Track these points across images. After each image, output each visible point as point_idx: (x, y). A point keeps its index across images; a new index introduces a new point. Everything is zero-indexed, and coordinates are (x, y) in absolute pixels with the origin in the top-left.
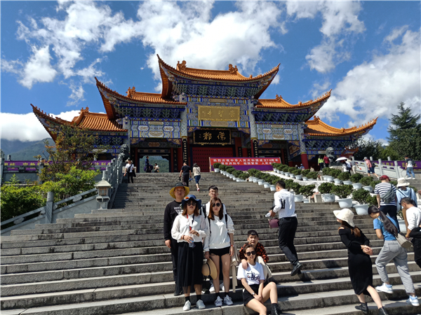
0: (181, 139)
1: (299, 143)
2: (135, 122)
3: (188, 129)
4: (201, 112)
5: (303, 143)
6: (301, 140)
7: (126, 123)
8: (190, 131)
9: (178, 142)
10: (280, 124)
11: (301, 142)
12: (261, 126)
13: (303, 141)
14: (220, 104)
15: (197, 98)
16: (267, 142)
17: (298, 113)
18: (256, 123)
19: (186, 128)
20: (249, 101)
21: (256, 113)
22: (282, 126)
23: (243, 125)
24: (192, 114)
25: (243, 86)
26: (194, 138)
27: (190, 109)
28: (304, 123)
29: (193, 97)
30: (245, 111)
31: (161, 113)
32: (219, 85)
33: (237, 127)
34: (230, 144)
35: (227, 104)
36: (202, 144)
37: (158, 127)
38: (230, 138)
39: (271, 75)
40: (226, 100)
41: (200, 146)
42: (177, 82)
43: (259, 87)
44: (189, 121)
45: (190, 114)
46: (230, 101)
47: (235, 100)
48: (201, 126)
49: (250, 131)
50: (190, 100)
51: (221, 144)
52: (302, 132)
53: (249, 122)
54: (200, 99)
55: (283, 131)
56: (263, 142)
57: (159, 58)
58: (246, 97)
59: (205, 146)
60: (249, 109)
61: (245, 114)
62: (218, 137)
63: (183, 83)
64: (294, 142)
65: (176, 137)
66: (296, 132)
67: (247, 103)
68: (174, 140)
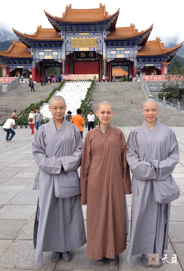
0: (62, 59)
2: (37, 51)
3: (66, 53)
4: (73, 42)
5: (136, 60)
10: (122, 47)
12: (110, 49)
14: (85, 36)
15: (71, 33)
16: (113, 59)
17: (133, 40)
18: (107, 48)
19: (64, 53)
20: (103, 33)
21: (107, 41)
22: (124, 49)
23: (98, 49)
24: (68, 44)
25: (99, 23)
26: (75, 56)
27: (68, 41)
28: (136, 46)
29: (69, 33)
30: (101, 40)
31: (51, 44)
32: (84, 24)
33: (95, 50)
34: (97, 59)
35: (89, 36)
36: (80, 60)
37: (50, 53)
38: (97, 56)
39: (115, 16)
40: (89, 34)
41: (79, 61)
42: (58, 25)
43: (108, 23)
44: (67, 48)
45: (67, 43)
46: (92, 34)
47: (95, 33)
48: (73, 51)
49: (103, 53)
50: (67, 35)
51: (91, 59)
52: (136, 52)
53: (102, 47)
54: (73, 34)
55: (124, 52)
56: (110, 59)
57: (45, 12)
58: (102, 30)
59: (81, 61)
60: (103, 39)
61: (101, 42)
62: (89, 55)
63: (62, 25)
64: (130, 59)
65: (59, 58)
66: (132, 52)
67: (102, 34)
68: (58, 60)
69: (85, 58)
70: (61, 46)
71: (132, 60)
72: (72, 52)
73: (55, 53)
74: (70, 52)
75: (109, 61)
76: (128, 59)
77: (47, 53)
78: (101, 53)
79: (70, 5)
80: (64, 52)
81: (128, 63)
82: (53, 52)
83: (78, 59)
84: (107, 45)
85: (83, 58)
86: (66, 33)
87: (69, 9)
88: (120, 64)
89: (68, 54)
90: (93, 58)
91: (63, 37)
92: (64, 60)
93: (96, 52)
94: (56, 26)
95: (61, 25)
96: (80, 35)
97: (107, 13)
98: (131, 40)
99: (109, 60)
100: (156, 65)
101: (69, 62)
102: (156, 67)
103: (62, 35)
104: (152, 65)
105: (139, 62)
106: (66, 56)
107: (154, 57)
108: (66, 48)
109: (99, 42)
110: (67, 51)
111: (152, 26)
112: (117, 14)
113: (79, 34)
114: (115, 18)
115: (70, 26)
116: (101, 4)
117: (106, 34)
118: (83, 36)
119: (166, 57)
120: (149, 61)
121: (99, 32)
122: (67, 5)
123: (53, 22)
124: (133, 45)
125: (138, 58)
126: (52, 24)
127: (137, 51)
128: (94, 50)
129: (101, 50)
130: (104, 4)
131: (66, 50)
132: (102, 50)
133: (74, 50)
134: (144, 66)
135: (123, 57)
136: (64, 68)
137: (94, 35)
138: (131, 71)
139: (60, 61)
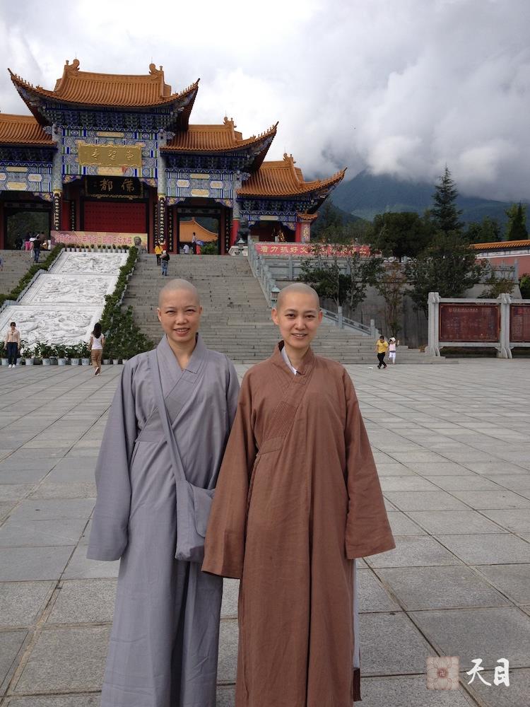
0: (52, 193)
1: (232, 203)
3: (63, 179)
4: (83, 153)
5: (237, 204)
6: (235, 197)
9: (47, 198)
10: (203, 173)
11: (235, 202)
12: (174, 175)
13: (238, 200)
14: (113, 139)
15: (78, 130)
16: (182, 199)
17: (231, 157)
18: (167, 171)
19: (59, 177)
20: (159, 135)
21: (166, 155)
22: (208, 176)
23: (146, 173)
24: (69, 156)
25: (149, 111)
26: (86, 187)
27: (68, 149)
28: (239, 172)
29: (72, 130)
30: (152, 152)
31: (24, 153)
32: (111, 111)
33: (138, 176)
34: (142, 197)
35: (124, 140)
36: (99, 196)
37: (20, 175)
38: (142, 189)
39: (186, 96)
40: (122, 134)
41: (96, 200)
42: (44, 108)
43: (172, 113)
44: (66, 166)
45: (67, 155)
46: (130, 135)
47: (138, 134)
48: (82, 174)
49: (156, 183)
50: (68, 134)
51: (128, 197)
52: (238, 185)
53: (156, 169)
54: (83, 132)
55: (209, 184)
56: (176, 199)
57: (12, 74)
58: (154, 128)
59: (103, 200)
60: (158, 149)
61: (152, 156)
62: (123, 186)
63: (55, 109)
64: (224, 201)
65: (45, 190)
66: (228, 186)
67: (156, 139)
68: (43, 195)
69: (113, 192)
70: (51, 160)
71: (228, 204)
72: (78, 177)
73: (35, 178)
74: (75, 175)
75: (171, 202)
76: (218, 201)
77: (13, 175)
78: (153, 183)
79: (77, 62)
80: (58, 175)
81: (219, 212)
82: (31, 175)
83: (94, 196)
84: (168, 165)
85: (106, 192)
86: (64, 130)
87: (72, 71)
88: (199, 211)
89: (67, 180)
90: (131, 193)
91: (55, 139)
92: (57, 195)
93: (142, 180)
94: (39, 110)
95: (51, 109)
96: (101, 136)
97: (167, 88)
98: (227, 157)
99: (172, 200)
100: (283, 218)
101: (71, 201)
102: (285, 224)
103: (53, 134)
104: (275, 218)
105: (244, 209)
106: (64, 186)
107: (279, 201)
108: (64, 166)
109: (149, 157)
110: (66, 173)
111: (275, 127)
112: (194, 92)
113: (98, 133)
114: (187, 101)
115: (76, 112)
116: (152, 66)
117: (165, 138)
118: (108, 139)
119: (306, 202)
120: (268, 209)
121: (149, 133)
122: (67, 62)
123: (32, 100)
124: (231, 168)
125: (242, 199)
126: (29, 106)
127: (240, 183)
128: (134, 176)
129: (152, 175)
130: (161, 67)
131: (63, 172)
132: (154, 177)
133: (85, 173)
134: (257, 220)
135: (207, 196)
136: (57, 215)
137: (136, 138)
138: (226, 231)
139: (47, 196)
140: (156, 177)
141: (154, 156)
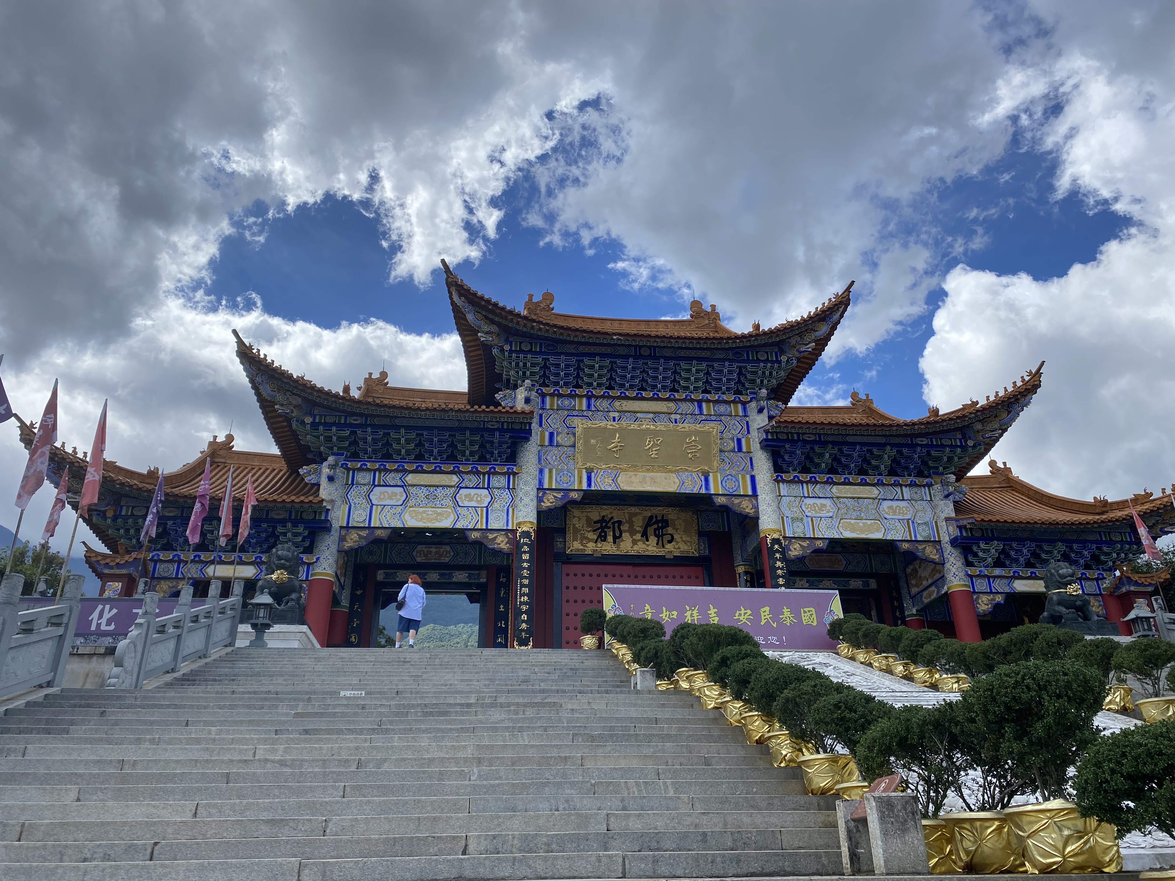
0: (514, 531)
1: (941, 551)
2: (363, 478)
3: (540, 500)
4: (586, 442)
5: (956, 553)
6: (945, 539)
7: (331, 479)
8: (546, 504)
9: (502, 543)
10: (864, 483)
11: (948, 548)
12: (796, 489)
13: (954, 542)
14: (651, 416)
15: (573, 397)
16: (820, 544)
18: (777, 480)
19: (531, 495)
20: (752, 406)
21: (774, 445)
22: (874, 491)
23: (731, 486)
24: (555, 450)
27: (551, 435)
29: (560, 396)
30: (739, 441)
31: (453, 445)
33: (711, 492)
35: (673, 417)
37: (440, 492)
40: (671, 404)
42: (506, 347)
43: (784, 358)
44: (546, 472)
45: (550, 448)
46: (687, 407)
47: (704, 405)
48: (584, 487)
49: (756, 508)
50: (552, 404)
52: (947, 510)
53: (753, 478)
54: (584, 400)
55: (877, 509)
56: (806, 544)
58: (742, 391)
60: (754, 433)
61: (740, 449)
63: (530, 351)
64: (921, 547)
65: (496, 526)
66: (925, 515)
67: (746, 413)
68: (491, 536)
70: (512, 458)
71: (931, 553)
73: (475, 497)
74: (567, 491)
75: (795, 551)
76: (905, 546)
77: (423, 491)
78: (746, 507)
79: (547, 299)
80: (527, 491)
82: (464, 492)
84: (778, 468)
86: (543, 396)
89: (549, 501)
92: (526, 534)
93: (720, 501)
94: (495, 351)
95: (521, 351)
96: (625, 409)
99: (797, 546)
105: (974, 564)
106: (539, 513)
108: (541, 471)
109: (733, 451)
110: (546, 486)
111: (1035, 375)
113: (617, 404)
115: (574, 359)
116: (696, 305)
118: (638, 415)
121: (729, 403)
122: (530, 296)
124: (925, 473)
125: (967, 540)
127: (951, 506)
128: (703, 491)
129: (745, 488)
130: (714, 306)
131: (541, 482)
132: (750, 493)
133: (589, 485)
134: (1007, 590)
135: (879, 535)
136: (526, 582)
137: (701, 413)
139: (500, 539)
140: (755, 495)
141: (744, 449)
